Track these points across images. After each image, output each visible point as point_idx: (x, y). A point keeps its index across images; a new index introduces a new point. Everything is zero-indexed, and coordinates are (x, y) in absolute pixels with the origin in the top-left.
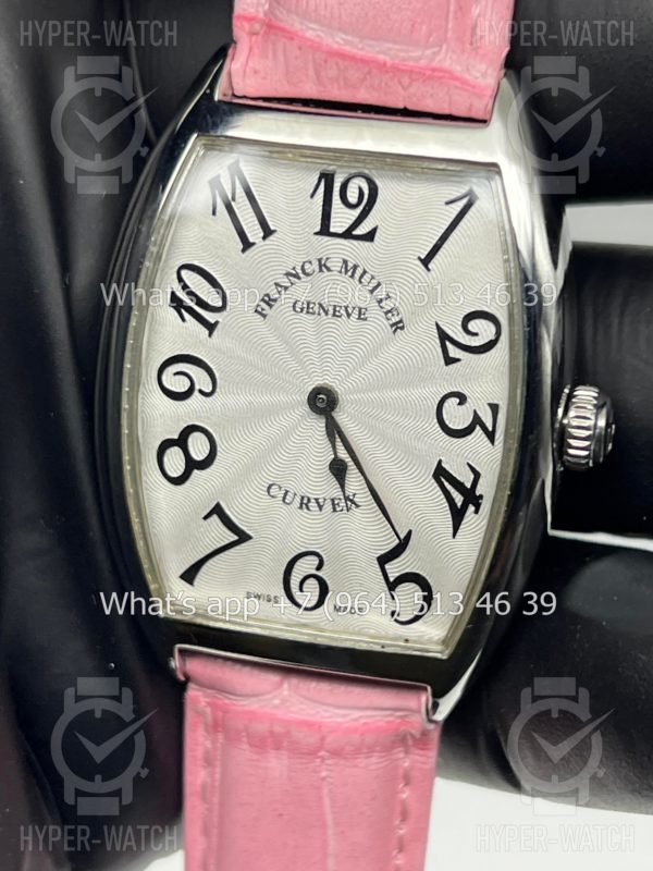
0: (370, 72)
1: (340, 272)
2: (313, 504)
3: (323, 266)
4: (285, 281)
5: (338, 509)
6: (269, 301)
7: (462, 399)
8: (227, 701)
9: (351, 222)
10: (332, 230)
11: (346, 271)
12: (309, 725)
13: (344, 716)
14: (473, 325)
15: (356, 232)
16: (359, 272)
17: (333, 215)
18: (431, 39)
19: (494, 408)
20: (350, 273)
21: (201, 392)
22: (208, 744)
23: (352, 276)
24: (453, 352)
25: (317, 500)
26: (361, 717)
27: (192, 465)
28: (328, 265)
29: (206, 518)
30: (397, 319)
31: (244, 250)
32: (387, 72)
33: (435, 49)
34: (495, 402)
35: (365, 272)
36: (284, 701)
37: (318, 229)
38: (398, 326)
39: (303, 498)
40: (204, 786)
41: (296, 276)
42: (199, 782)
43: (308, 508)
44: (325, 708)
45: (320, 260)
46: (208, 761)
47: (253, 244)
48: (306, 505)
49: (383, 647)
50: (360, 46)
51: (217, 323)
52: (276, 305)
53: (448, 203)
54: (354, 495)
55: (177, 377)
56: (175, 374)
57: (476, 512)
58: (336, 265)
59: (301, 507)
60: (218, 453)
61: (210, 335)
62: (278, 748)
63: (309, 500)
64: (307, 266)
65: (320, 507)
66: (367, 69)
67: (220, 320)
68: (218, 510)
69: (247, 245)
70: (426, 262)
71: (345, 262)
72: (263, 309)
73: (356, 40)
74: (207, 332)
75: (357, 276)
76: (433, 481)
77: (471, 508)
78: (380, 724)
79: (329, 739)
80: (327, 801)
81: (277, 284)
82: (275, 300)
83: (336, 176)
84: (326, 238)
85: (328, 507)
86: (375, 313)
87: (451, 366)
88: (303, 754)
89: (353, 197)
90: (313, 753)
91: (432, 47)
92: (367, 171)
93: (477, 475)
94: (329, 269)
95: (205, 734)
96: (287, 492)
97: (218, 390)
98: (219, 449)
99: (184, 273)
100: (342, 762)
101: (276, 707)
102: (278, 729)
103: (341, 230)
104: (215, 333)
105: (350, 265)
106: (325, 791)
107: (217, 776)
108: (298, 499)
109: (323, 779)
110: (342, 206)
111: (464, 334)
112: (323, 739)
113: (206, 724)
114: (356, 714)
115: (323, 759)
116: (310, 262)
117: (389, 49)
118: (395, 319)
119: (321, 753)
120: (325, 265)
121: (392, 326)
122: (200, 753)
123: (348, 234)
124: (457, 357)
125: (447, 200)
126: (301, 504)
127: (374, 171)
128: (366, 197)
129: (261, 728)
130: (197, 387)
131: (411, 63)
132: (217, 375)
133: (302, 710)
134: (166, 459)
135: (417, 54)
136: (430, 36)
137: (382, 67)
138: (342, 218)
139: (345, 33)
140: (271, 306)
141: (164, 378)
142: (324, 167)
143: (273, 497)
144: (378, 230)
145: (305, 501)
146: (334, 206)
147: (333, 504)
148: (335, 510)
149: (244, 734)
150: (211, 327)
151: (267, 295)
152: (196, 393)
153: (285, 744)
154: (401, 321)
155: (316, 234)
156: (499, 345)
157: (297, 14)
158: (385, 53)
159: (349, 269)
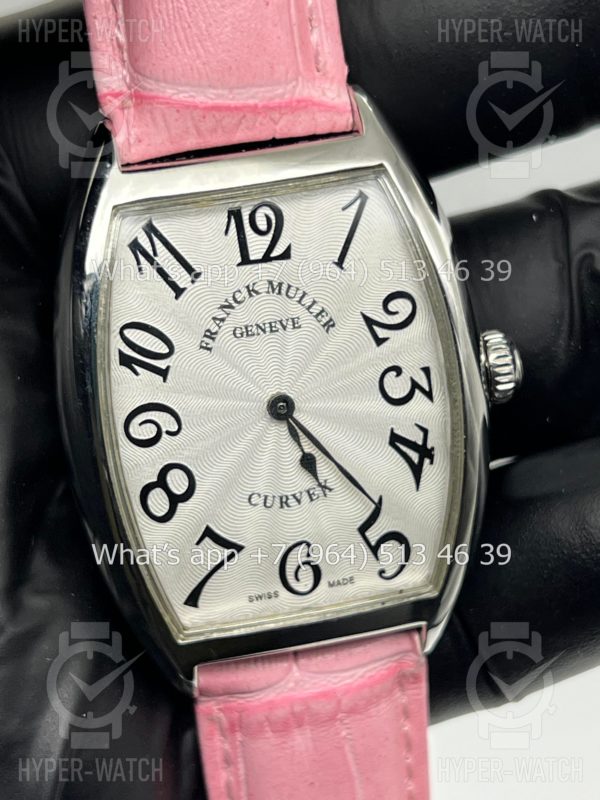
0: (244, 116)
1: (268, 292)
2: (292, 501)
3: (251, 291)
4: (221, 314)
5: (314, 498)
6: (210, 335)
7: (398, 370)
8: (241, 701)
9: (267, 247)
10: (252, 258)
11: (273, 290)
12: (325, 695)
13: (351, 676)
14: (393, 306)
15: (273, 255)
16: (284, 287)
17: (249, 245)
18: (289, 76)
19: (426, 370)
20: (277, 291)
21: (168, 433)
22: (227, 746)
23: (280, 293)
24: (381, 333)
25: (294, 496)
26: (366, 672)
27: (175, 500)
28: (256, 289)
29: (198, 543)
30: (327, 319)
31: (177, 298)
32: (259, 113)
33: (294, 83)
34: (426, 365)
35: (289, 287)
36: (297, 683)
37: (239, 260)
38: (329, 325)
39: (281, 498)
40: (228, 786)
41: (230, 307)
42: (222, 783)
43: (288, 506)
44: (333, 675)
45: (248, 287)
46: (228, 761)
47: (184, 289)
48: (286, 503)
49: (383, 603)
50: (231, 96)
51: (168, 368)
52: (218, 337)
53: (344, 209)
54: (325, 481)
55: (144, 426)
56: (141, 424)
57: (432, 463)
58: (262, 287)
59: (282, 507)
60: (197, 482)
61: (165, 380)
62: (300, 725)
63: (287, 499)
64: (238, 295)
65: (299, 501)
66: (242, 114)
67: (171, 364)
68: (209, 533)
69: (178, 291)
70: (340, 263)
71: (270, 283)
72: (207, 344)
73: (226, 92)
74: (161, 378)
75: (283, 291)
76: (390, 448)
77: (427, 461)
78: (383, 672)
79: (345, 701)
80: (350, 757)
81: (214, 319)
82: (216, 333)
83: (243, 211)
84: (249, 267)
85: (305, 498)
86: (306, 319)
87: (382, 346)
88: (324, 722)
89: (262, 225)
90: (332, 718)
91: (291, 82)
92: (268, 200)
93: (425, 432)
94: (257, 293)
95: (222, 738)
96: (266, 497)
97: (183, 426)
98: (196, 478)
99: (127, 332)
100: (358, 717)
101: (292, 689)
102: (298, 708)
103: (260, 256)
104: (169, 377)
105: (275, 284)
106: (347, 748)
107: (242, 772)
108: (278, 500)
109: (344, 738)
110: (255, 235)
111: (387, 315)
112: (339, 702)
113: (222, 730)
114: (360, 672)
115: (341, 720)
116: (239, 291)
117: (257, 93)
118: (325, 320)
119: (340, 716)
120: (253, 290)
121: (324, 326)
122: (219, 758)
123: (267, 258)
124: (385, 336)
125: (342, 206)
126: (281, 502)
127: (275, 198)
128: (274, 221)
129: (281, 713)
130: (164, 430)
131: (277, 100)
132: (180, 414)
133: (315, 684)
134: (149, 502)
135: (280, 91)
136: (287, 73)
137: (254, 109)
138: (257, 245)
139: (214, 88)
140: (213, 339)
141: (131, 430)
142: (231, 205)
143: (255, 505)
144: (292, 247)
145: (284, 500)
146: (248, 238)
147: (310, 496)
148: (312, 500)
149: (266, 724)
150: (164, 373)
151: (208, 331)
152: (164, 435)
153: (307, 718)
154: (331, 320)
155: (239, 265)
156: (417, 316)
157: (165, 81)
158: (253, 97)
159: (275, 288)
